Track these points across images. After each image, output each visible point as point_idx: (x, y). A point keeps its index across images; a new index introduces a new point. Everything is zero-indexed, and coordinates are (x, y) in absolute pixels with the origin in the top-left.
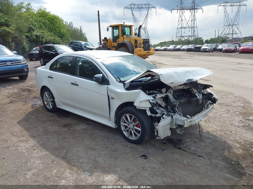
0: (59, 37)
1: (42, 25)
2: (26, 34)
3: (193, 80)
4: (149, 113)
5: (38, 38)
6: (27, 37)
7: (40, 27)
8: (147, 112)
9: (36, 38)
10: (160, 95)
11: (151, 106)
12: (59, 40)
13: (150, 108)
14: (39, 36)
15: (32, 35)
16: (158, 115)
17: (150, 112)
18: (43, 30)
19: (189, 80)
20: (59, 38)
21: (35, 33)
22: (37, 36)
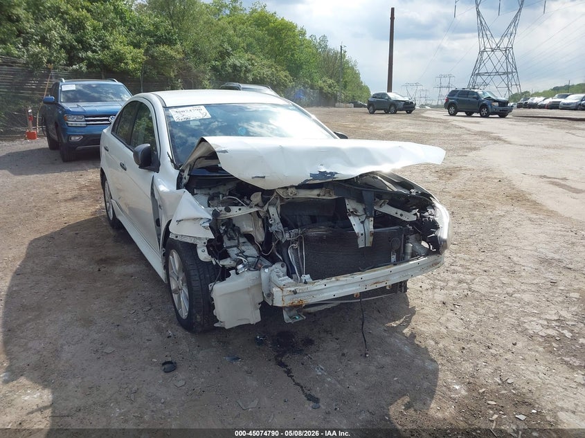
0: (289, 69)
1: (255, 43)
2: (213, 63)
3: (336, 176)
4: (203, 255)
5: (238, 71)
6: (214, 68)
7: (249, 48)
8: (199, 251)
9: (233, 72)
10: (240, 209)
11: (212, 236)
12: (286, 76)
13: (210, 241)
14: (240, 67)
15: (224, 65)
16: (226, 263)
17: (206, 252)
18: (254, 54)
19: (323, 174)
20: (287, 73)
21: (231, 61)
22: (234, 66)
